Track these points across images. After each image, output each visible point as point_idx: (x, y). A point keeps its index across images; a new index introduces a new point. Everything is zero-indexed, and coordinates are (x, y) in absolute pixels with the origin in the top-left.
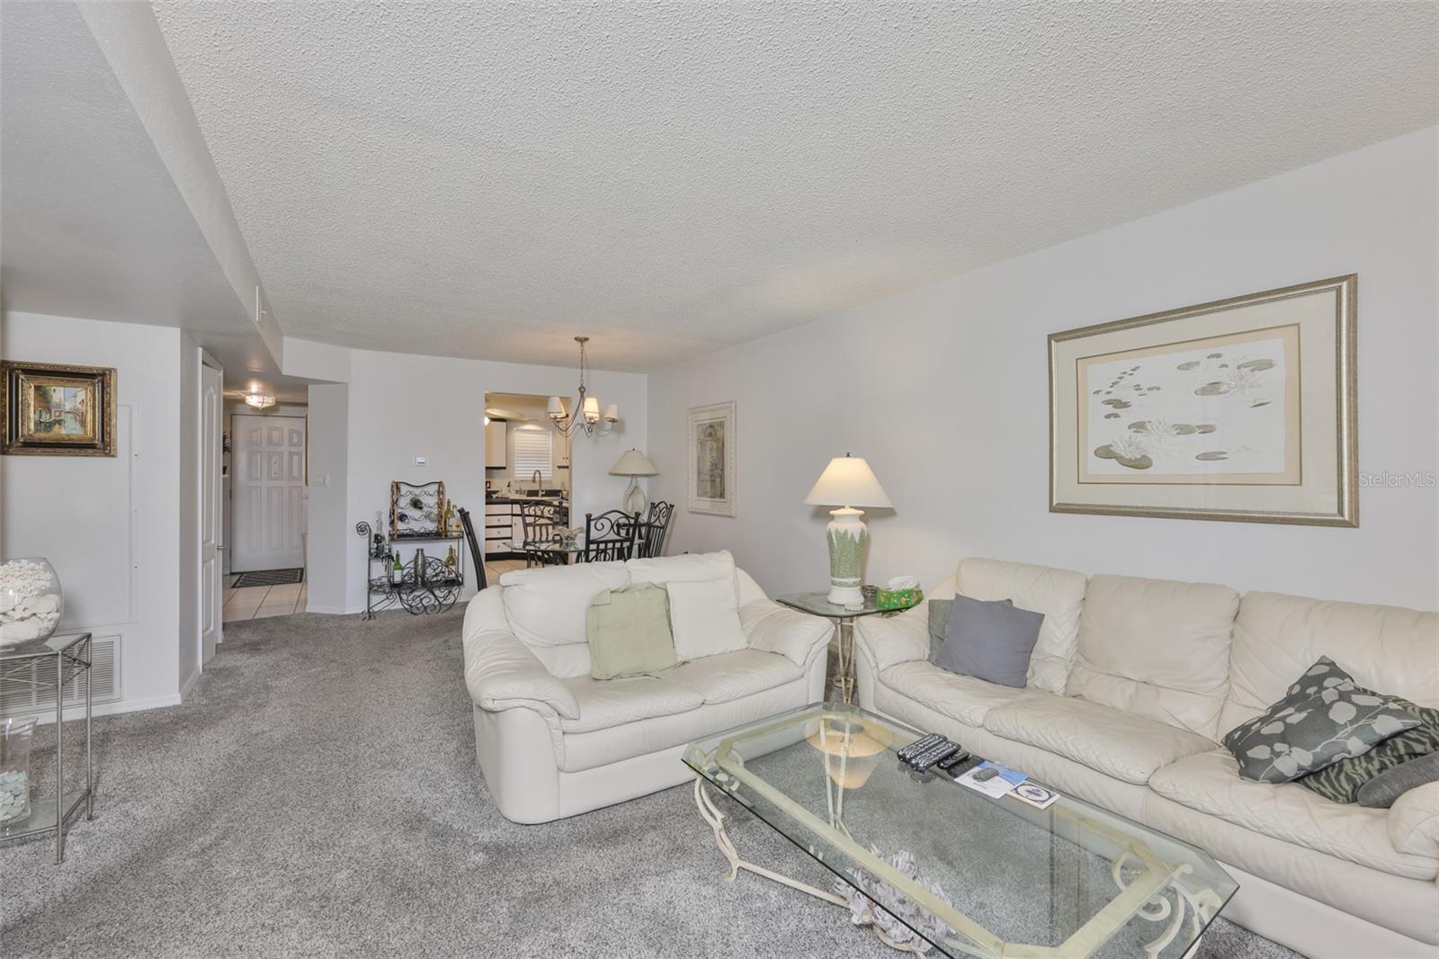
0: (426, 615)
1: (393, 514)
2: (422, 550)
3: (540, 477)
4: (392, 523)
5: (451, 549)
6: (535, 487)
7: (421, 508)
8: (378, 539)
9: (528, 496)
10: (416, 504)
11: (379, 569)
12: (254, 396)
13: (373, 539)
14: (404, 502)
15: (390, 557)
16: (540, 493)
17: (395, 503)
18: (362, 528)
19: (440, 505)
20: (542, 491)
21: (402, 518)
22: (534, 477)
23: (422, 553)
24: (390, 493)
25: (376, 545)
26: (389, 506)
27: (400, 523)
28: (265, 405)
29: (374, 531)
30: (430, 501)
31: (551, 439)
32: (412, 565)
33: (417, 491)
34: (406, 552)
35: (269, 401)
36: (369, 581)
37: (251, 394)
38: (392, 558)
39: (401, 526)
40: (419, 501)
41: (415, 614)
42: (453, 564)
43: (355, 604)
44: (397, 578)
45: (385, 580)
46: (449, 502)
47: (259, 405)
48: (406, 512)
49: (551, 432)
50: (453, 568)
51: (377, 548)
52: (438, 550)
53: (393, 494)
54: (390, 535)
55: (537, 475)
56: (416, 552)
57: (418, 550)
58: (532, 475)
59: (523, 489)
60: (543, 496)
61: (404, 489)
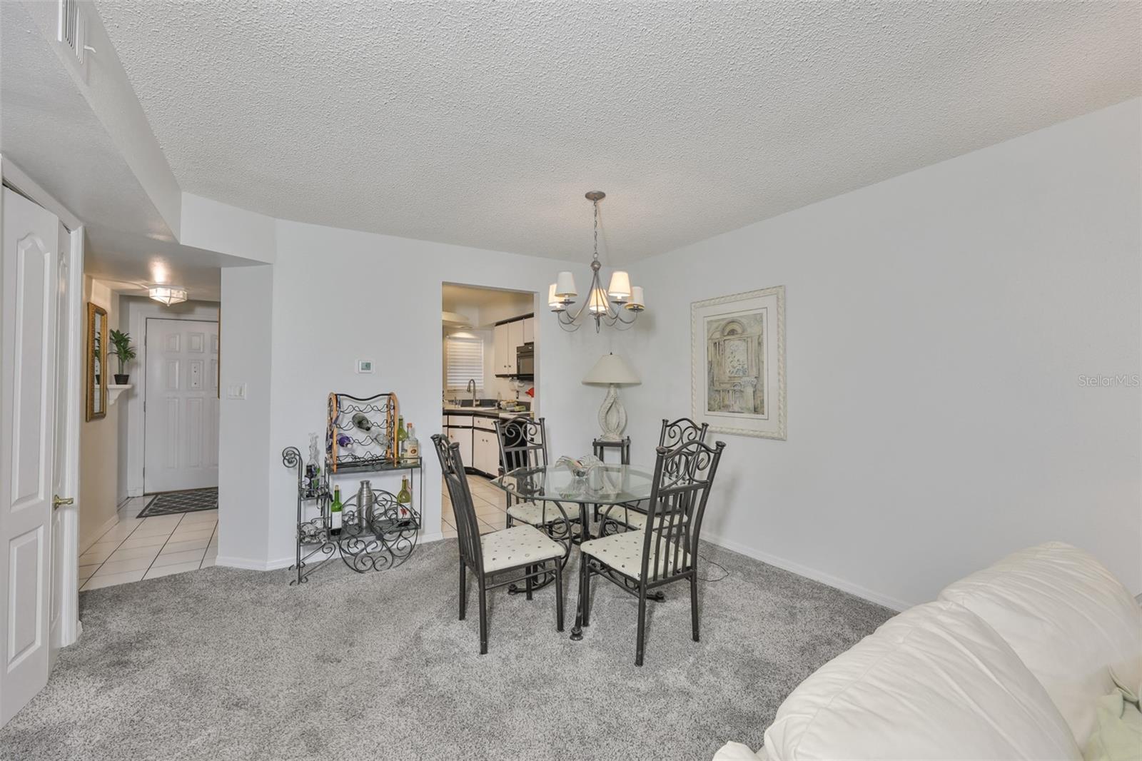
0: (375, 573)
1: (331, 436)
2: (368, 483)
3: (474, 386)
4: (330, 448)
5: (405, 482)
6: (469, 397)
7: (368, 429)
8: (311, 471)
9: (462, 406)
10: (361, 423)
11: (312, 512)
12: (159, 289)
13: (304, 473)
14: (346, 420)
15: (327, 495)
16: (474, 403)
17: (334, 422)
18: (291, 457)
19: (390, 423)
20: (477, 401)
21: (343, 442)
22: (469, 386)
23: (368, 487)
24: (327, 409)
25: (308, 481)
26: (326, 425)
27: (341, 448)
28: (173, 301)
29: (307, 461)
30: (377, 419)
31: (483, 348)
32: (354, 501)
33: (362, 406)
34: (347, 487)
35: (178, 296)
36: (299, 527)
37: (156, 286)
38: (331, 496)
39: (342, 453)
40: (364, 419)
41: (361, 572)
42: (407, 501)
43: (281, 556)
44: (337, 523)
45: (319, 525)
46: (401, 420)
47: (166, 300)
48: (347, 434)
49: (482, 341)
50: (407, 505)
51: (310, 485)
52: (388, 483)
53: (331, 411)
54: (327, 465)
55: (472, 385)
56: (360, 486)
57: (362, 483)
58: (467, 385)
59: (458, 398)
60: (477, 406)
61: (346, 403)
